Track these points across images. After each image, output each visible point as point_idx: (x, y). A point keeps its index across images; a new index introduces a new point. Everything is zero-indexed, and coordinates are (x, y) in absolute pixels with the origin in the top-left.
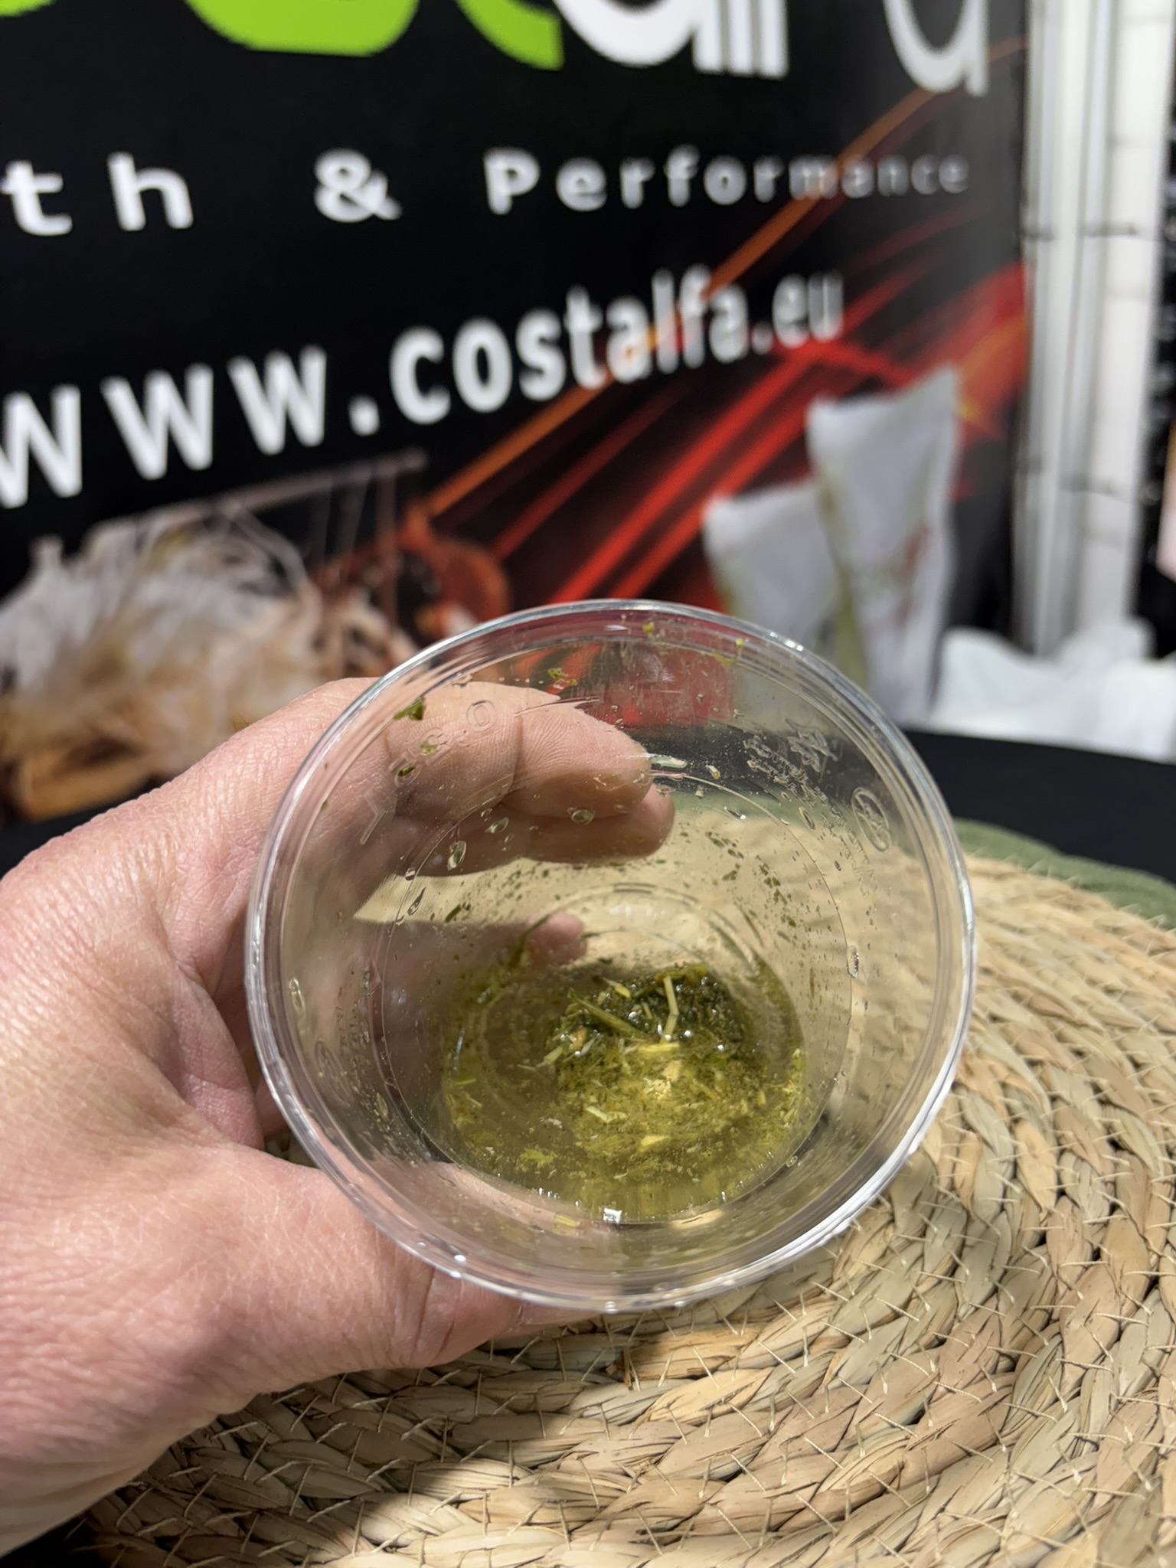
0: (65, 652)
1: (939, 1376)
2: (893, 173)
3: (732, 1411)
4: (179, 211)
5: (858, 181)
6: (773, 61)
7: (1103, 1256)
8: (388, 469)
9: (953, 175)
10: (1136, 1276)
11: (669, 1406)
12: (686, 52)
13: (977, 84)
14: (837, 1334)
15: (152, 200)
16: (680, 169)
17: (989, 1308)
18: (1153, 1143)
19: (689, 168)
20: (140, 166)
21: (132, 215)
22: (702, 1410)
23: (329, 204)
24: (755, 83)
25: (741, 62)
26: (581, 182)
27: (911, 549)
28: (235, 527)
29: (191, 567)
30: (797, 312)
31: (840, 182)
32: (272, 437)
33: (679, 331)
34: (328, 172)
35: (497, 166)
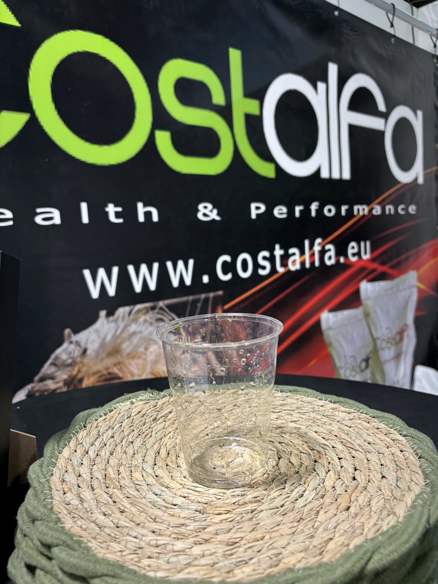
0: (103, 344)
1: (282, 520)
2: (390, 209)
3: (227, 522)
4: (155, 218)
5: (377, 210)
6: (347, 175)
7: (337, 501)
8: (211, 295)
9: (412, 209)
10: (344, 505)
11: (211, 519)
13: (421, 181)
14: (260, 509)
15: (148, 215)
16: (314, 207)
17: (303, 509)
18: (363, 477)
19: (317, 206)
20: (145, 205)
21: (141, 218)
22: (219, 520)
23: (200, 216)
24: (341, 181)
25: (336, 175)
26: (281, 210)
27: (401, 333)
28: (161, 309)
29: (145, 321)
30: (356, 250)
31: (370, 211)
32: (175, 283)
33: (312, 255)
34: (201, 207)
35: (253, 206)
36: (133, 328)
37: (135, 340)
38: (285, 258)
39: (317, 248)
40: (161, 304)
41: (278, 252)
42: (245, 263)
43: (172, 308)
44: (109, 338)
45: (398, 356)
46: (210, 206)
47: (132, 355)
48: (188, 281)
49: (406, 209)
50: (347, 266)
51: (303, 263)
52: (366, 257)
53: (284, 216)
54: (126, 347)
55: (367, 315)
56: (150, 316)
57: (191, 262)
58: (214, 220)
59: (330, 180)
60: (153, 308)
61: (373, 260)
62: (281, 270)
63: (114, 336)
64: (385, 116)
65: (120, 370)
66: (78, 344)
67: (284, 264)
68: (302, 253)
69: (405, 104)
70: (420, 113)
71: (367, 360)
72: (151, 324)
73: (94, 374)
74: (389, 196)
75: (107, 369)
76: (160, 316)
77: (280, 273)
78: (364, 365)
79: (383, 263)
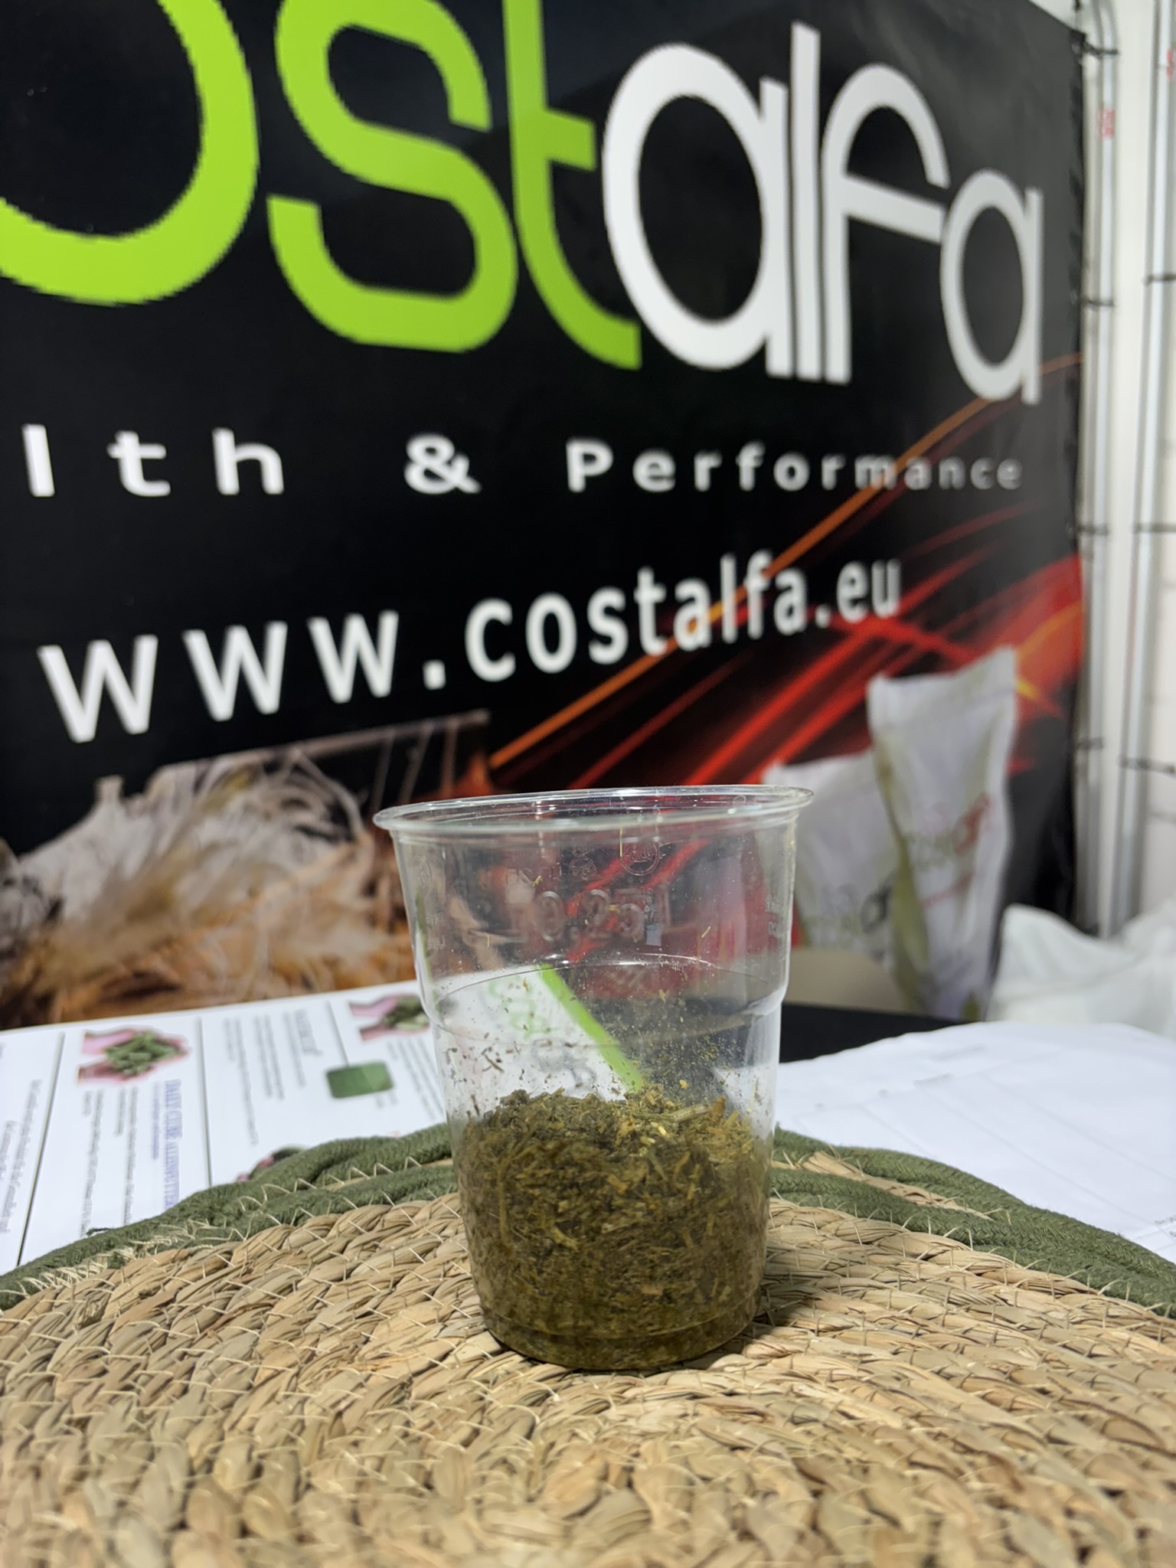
0: (114, 885)
2: (951, 471)
4: (273, 480)
5: (918, 476)
6: (839, 370)
8: (453, 724)
9: (1008, 474)
12: (760, 356)
13: (1032, 394)
15: (249, 471)
16: (748, 459)
19: (756, 458)
20: (239, 441)
21: (228, 482)
23: (415, 478)
24: (822, 387)
25: (809, 369)
26: (655, 466)
27: (973, 821)
28: (297, 768)
29: (248, 808)
30: (859, 590)
31: (901, 476)
32: (341, 687)
33: (742, 604)
34: (417, 448)
35: (576, 451)
36: (209, 830)
37: (218, 867)
38: (666, 612)
39: (756, 583)
40: (297, 753)
41: (648, 593)
42: (551, 625)
43: (331, 766)
44: (132, 865)
45: (963, 885)
46: (445, 448)
47: (209, 916)
48: (381, 682)
49: (992, 474)
50: (837, 633)
51: (716, 628)
52: (887, 607)
53: (664, 486)
54: (189, 891)
55: (885, 773)
56: (261, 793)
57: (389, 623)
58: (456, 492)
59: (794, 384)
60: (271, 768)
61: (904, 617)
62: (654, 646)
63: (151, 860)
64: (945, 198)
65: (173, 962)
66: (31, 886)
67: (664, 628)
68: (715, 596)
69: (998, 166)
70: (1035, 198)
71: (882, 898)
72: (267, 816)
73: (89, 978)
74: (948, 436)
75: (130, 960)
76: (294, 792)
77: (650, 657)
78: (874, 912)
79: (930, 626)
